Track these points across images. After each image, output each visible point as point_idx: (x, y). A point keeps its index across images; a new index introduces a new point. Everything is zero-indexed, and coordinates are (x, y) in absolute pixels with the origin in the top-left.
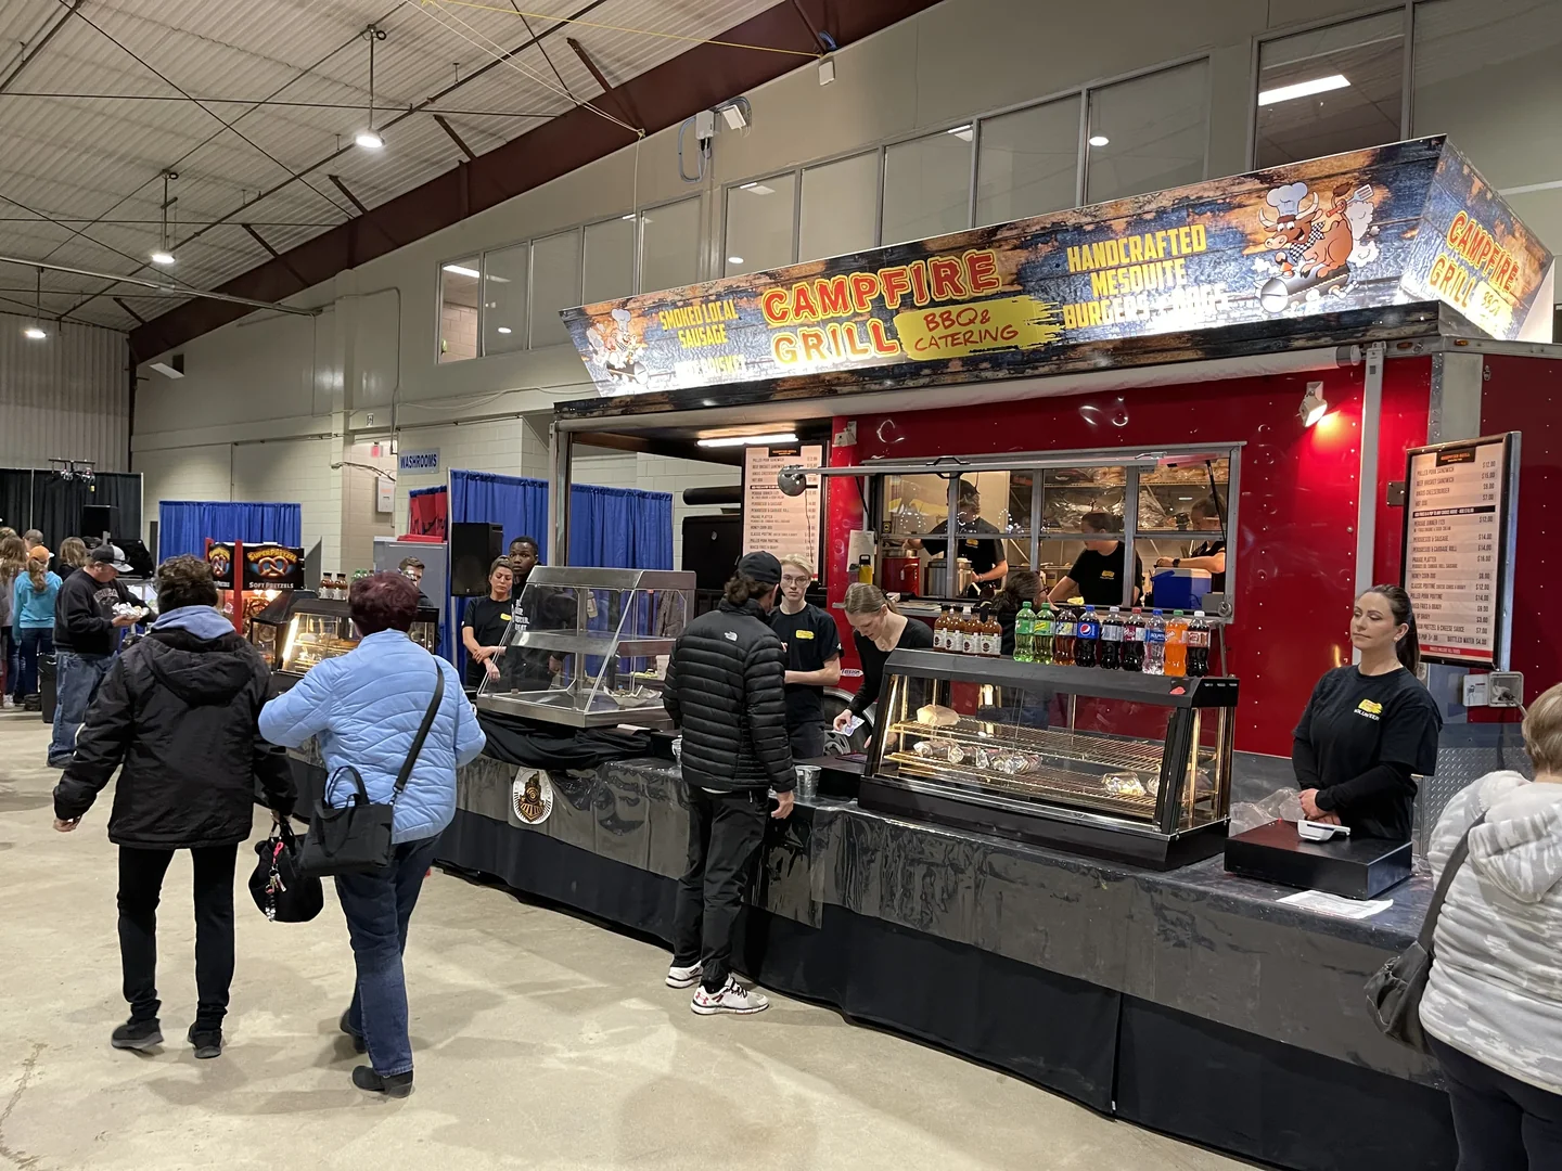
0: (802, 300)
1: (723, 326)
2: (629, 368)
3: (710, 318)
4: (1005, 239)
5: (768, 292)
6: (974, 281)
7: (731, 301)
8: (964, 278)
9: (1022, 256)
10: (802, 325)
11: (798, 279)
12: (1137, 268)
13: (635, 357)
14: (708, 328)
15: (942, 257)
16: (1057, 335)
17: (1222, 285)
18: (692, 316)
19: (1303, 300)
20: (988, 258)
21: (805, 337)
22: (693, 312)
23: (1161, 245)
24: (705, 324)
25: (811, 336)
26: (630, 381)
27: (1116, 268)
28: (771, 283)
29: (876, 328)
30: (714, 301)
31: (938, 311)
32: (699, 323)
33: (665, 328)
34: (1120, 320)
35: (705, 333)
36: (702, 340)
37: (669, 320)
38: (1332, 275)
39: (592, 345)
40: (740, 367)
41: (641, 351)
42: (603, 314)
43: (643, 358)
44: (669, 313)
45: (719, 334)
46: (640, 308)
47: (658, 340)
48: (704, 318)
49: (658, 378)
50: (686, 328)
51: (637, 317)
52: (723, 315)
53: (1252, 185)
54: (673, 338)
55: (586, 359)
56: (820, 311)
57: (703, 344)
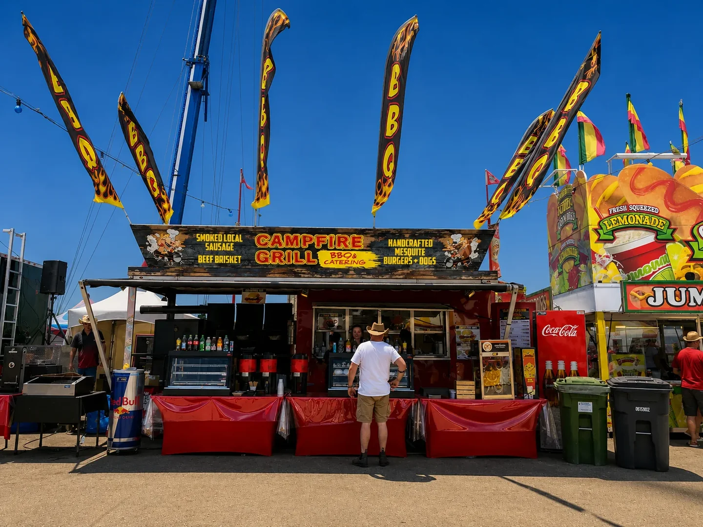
0: (277, 239)
1: (232, 244)
2: (170, 255)
3: (226, 239)
4: (368, 233)
5: (260, 235)
6: (353, 244)
7: (240, 235)
8: (349, 243)
9: (373, 239)
10: (274, 249)
11: (276, 232)
12: (411, 249)
13: (176, 250)
14: (224, 244)
15: (342, 234)
16: (379, 265)
17: (435, 258)
18: (216, 238)
19: (456, 265)
20: (360, 238)
21: (274, 253)
23: (419, 243)
24: (223, 242)
25: (277, 253)
26: (169, 259)
27: (404, 247)
28: (263, 232)
29: (308, 254)
30: (231, 234)
31: (336, 252)
32: (219, 241)
33: (198, 240)
34: (402, 263)
36: (219, 248)
37: (201, 238)
38: (465, 260)
39: (148, 242)
40: (237, 261)
41: (180, 249)
42: (161, 230)
43: (181, 251)
44: (203, 235)
45: (229, 246)
46: (186, 230)
47: (192, 245)
48: (223, 240)
49: (188, 260)
50: (211, 242)
51: (183, 234)
52: (234, 240)
53: (447, 232)
54: (202, 245)
55: (142, 248)
56: (284, 245)
57: (219, 250)
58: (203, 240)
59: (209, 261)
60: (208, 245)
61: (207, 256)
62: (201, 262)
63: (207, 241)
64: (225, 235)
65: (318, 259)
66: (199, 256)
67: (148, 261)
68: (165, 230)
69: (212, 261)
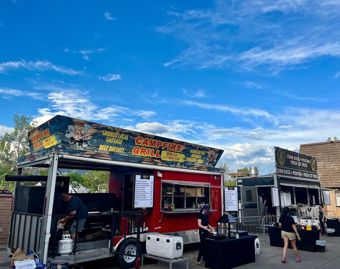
0: (146, 141)
1: (122, 140)
2: (81, 142)
3: (119, 137)
4: (184, 144)
5: (139, 137)
6: (178, 149)
7: (128, 135)
8: (176, 148)
9: (185, 148)
10: (143, 146)
11: (147, 137)
12: (197, 155)
13: (86, 139)
14: (117, 139)
15: (175, 144)
16: (184, 161)
17: (203, 160)
19: (209, 164)
20: (181, 146)
21: (142, 149)
22: (115, 134)
23: (200, 153)
24: (117, 138)
25: (144, 149)
26: (79, 145)
27: (195, 154)
28: (141, 136)
29: (158, 152)
30: (123, 134)
31: (170, 152)
32: (115, 137)
33: (102, 135)
34: (192, 161)
35: (116, 140)
36: (114, 142)
37: (106, 133)
38: (212, 162)
39: (68, 130)
40: (122, 151)
41: (89, 138)
42: (80, 123)
43: (89, 140)
44: (107, 132)
45: (120, 141)
46: (97, 127)
47: (98, 137)
48: (118, 137)
49: (92, 147)
50: (110, 137)
51: (94, 129)
52: (124, 138)
53: (210, 149)
54: (104, 138)
55: (62, 133)
56: (148, 145)
57: (114, 143)
58: (106, 135)
59: (106, 149)
60: (108, 139)
61: (106, 146)
62: (101, 149)
63: (108, 136)
64: (119, 134)
65: (161, 155)
66: (101, 145)
67: (63, 144)
68: (83, 124)
69: (108, 149)
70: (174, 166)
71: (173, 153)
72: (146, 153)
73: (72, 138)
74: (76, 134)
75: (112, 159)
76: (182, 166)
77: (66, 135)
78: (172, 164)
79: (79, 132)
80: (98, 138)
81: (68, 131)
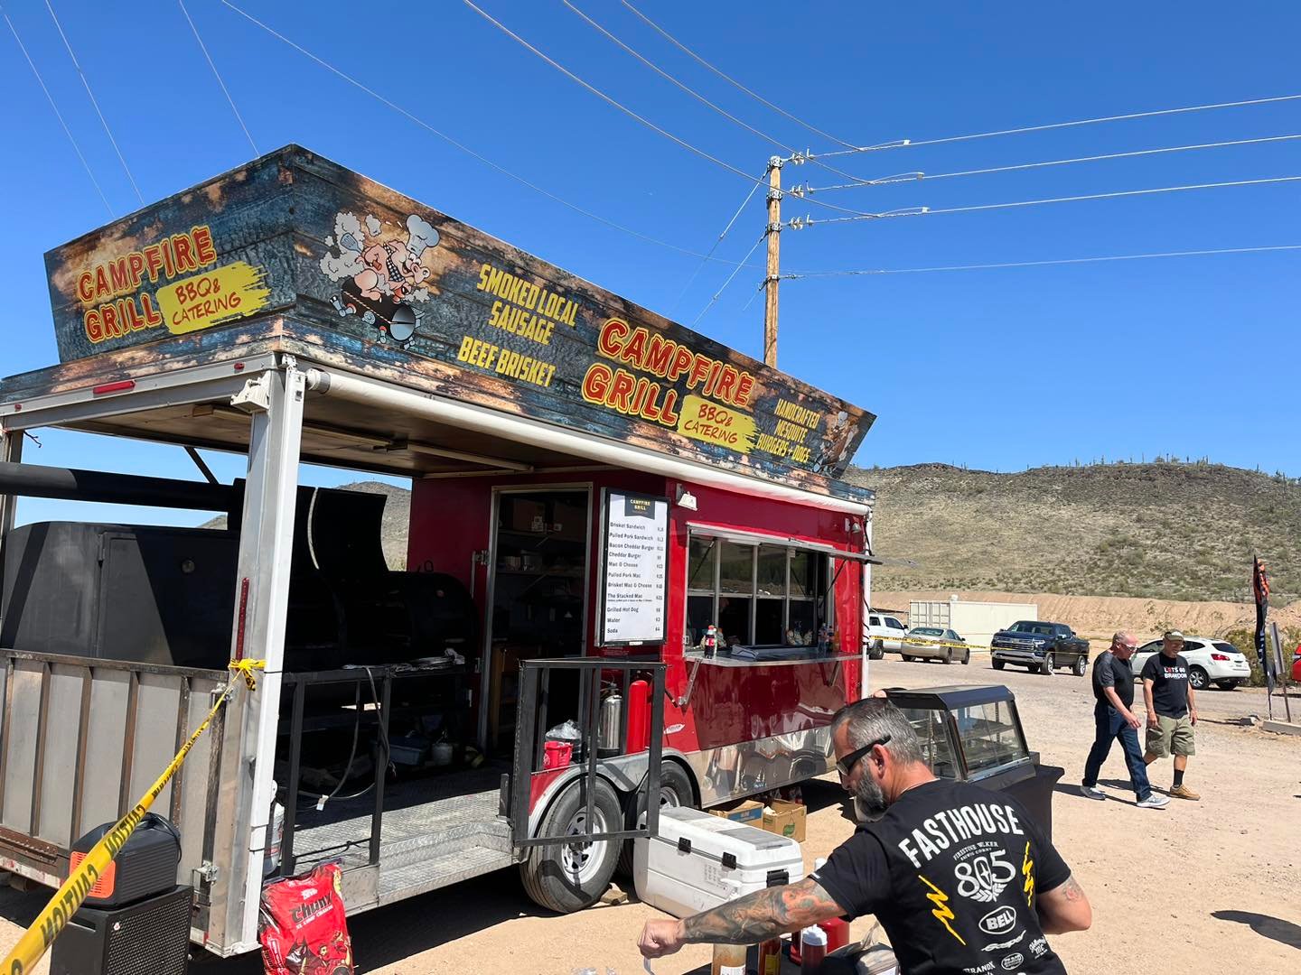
0: (637, 344)
1: (551, 325)
2: (388, 309)
3: (544, 308)
4: (763, 375)
5: (614, 319)
6: (737, 393)
7: (576, 305)
8: (733, 390)
9: (763, 390)
10: (623, 366)
11: (645, 324)
12: (794, 426)
13: (409, 298)
14: (534, 318)
15: (733, 367)
16: (751, 450)
18: (524, 294)
19: (823, 470)
20: (750, 383)
21: (620, 378)
22: (528, 290)
23: (806, 417)
24: (533, 312)
25: (624, 379)
26: (377, 324)
28: (623, 313)
29: (671, 398)
30: (560, 295)
31: (711, 404)
32: (528, 306)
33: (480, 286)
34: (775, 452)
35: (527, 321)
36: (519, 327)
37: (493, 280)
38: (833, 461)
39: (335, 236)
40: (544, 379)
41: (422, 296)
42: (390, 209)
43: (422, 305)
44: (497, 272)
45: (543, 330)
46: (460, 241)
47: (460, 295)
48: (537, 304)
49: (429, 343)
50: (508, 303)
51: (446, 248)
52: (560, 315)
53: (838, 405)
54: (484, 305)
55: (304, 250)
56: (644, 361)
57: (519, 333)
58: (491, 292)
59: (485, 360)
60: (498, 309)
61: (486, 345)
62: (464, 359)
63: (501, 295)
64: (545, 292)
65: (679, 415)
66: (467, 339)
67: (308, 308)
68: (402, 214)
69: (492, 363)
70: (729, 465)
71: (719, 408)
72: (631, 399)
73: (349, 285)
74: (368, 264)
75: (523, 411)
76: (754, 467)
77: (324, 265)
78: (726, 459)
79: (384, 256)
80: (459, 298)
81: (335, 241)
